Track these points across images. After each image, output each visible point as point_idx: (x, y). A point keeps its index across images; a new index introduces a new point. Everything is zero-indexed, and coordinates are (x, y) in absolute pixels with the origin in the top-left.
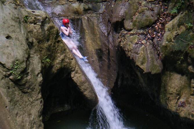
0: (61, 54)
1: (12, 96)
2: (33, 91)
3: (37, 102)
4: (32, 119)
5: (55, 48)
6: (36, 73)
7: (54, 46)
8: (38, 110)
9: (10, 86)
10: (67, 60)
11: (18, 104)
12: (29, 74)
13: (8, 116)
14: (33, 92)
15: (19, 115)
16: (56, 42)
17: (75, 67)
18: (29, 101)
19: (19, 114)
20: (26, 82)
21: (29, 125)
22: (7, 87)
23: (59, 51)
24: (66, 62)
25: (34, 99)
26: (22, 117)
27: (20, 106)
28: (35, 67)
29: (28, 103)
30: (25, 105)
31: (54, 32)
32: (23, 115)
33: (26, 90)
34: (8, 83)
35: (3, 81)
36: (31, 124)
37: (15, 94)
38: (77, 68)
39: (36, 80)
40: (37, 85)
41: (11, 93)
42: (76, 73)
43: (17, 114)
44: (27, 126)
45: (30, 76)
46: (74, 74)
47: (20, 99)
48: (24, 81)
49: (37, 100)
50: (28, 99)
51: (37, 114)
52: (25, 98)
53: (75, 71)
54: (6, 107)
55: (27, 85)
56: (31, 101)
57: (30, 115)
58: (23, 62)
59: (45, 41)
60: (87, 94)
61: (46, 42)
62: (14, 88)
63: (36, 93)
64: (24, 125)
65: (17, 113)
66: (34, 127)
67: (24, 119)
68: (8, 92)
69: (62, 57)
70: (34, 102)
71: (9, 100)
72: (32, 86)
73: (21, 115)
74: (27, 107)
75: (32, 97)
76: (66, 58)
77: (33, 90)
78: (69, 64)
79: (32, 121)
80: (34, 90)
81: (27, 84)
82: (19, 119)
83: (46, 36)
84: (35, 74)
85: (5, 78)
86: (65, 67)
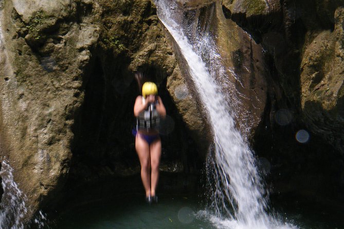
0: (150, 43)
1: (21, 66)
2: (64, 71)
3: (66, 91)
4: (47, 112)
5: (140, 30)
6: (79, 45)
7: (138, 27)
8: (66, 105)
9: (23, 50)
10: (159, 53)
11: (28, 82)
12: (61, 42)
13: (4, 93)
14: (63, 73)
15: (24, 98)
16: (144, 21)
17: (172, 66)
18: (53, 85)
19: (25, 96)
20: (52, 51)
21: (37, 119)
22: (18, 51)
23: (148, 37)
24: (157, 56)
25: (62, 84)
26: (29, 103)
27: (32, 84)
28: (79, 38)
29: (49, 88)
30: (41, 87)
31: (142, 4)
32: (32, 100)
33: (50, 65)
34: (20, 45)
35: (15, 40)
36: (43, 120)
37: (28, 64)
38: (176, 68)
39: (75, 56)
40: (75, 65)
41: (21, 61)
42: (175, 78)
43: (21, 96)
44: (34, 119)
45: (63, 44)
46: (171, 80)
47: (35, 75)
48: (47, 47)
49: (69, 88)
50: (52, 82)
51: (62, 110)
52: (47, 79)
53: (173, 74)
54: (7, 79)
55: (52, 57)
56: (56, 86)
57: (46, 105)
58: (50, 16)
59: (120, 13)
60: (188, 119)
61: (121, 15)
62: (29, 55)
63: (68, 77)
64: (27, 116)
65: (23, 94)
66: (46, 127)
67: (31, 108)
68: (17, 59)
69: (151, 46)
70: (61, 89)
71: (16, 71)
72: (63, 62)
73: (28, 99)
74: (44, 93)
75: (59, 81)
76: (159, 50)
77: (64, 69)
78: (163, 60)
79: (46, 116)
80: (67, 70)
81: (52, 54)
82: (23, 105)
83: (122, 4)
84: (76, 46)
85: (18, 38)
86: (155, 64)
